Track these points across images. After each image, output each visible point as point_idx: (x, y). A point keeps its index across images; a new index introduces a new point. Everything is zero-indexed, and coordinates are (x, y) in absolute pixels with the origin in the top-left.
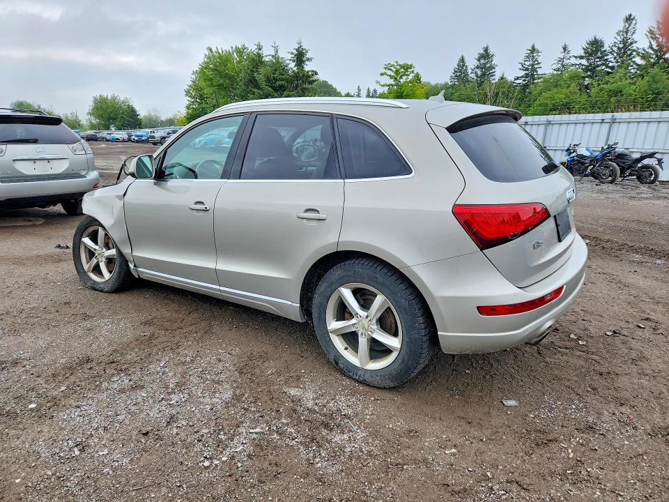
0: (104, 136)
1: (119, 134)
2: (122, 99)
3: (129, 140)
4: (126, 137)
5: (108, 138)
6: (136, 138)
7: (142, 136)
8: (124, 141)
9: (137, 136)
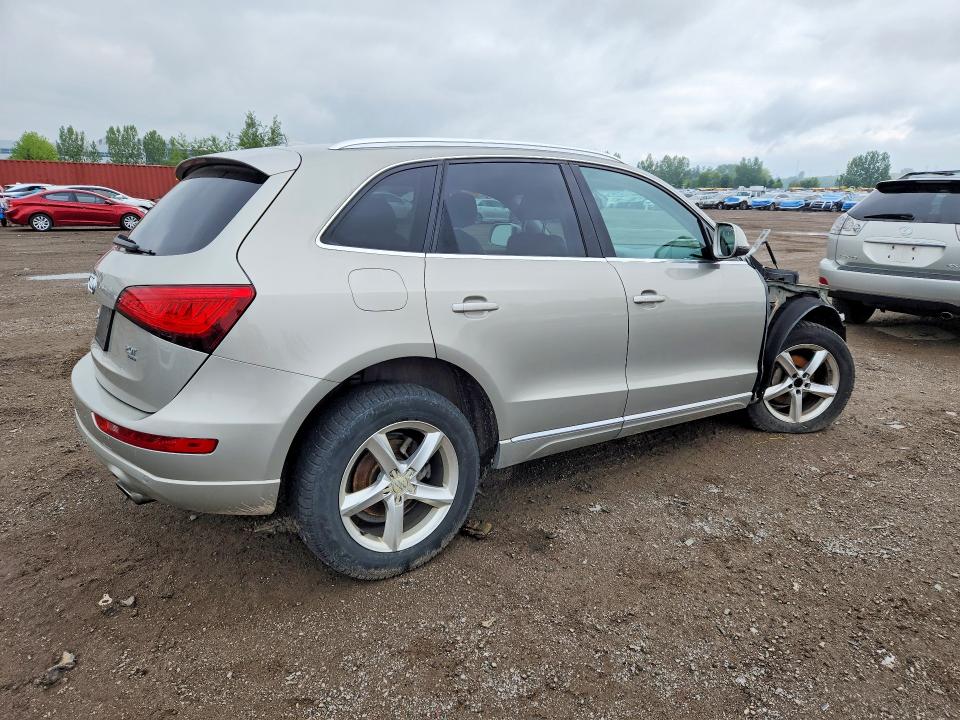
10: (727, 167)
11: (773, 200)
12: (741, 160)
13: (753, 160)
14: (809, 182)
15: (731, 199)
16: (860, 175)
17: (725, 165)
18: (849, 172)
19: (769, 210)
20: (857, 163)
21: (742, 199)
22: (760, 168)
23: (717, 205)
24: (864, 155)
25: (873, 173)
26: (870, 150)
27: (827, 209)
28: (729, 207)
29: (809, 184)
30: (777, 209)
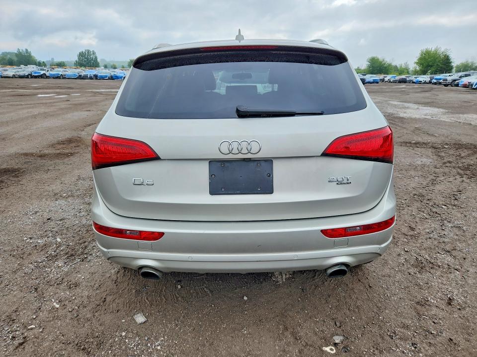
0: (412, 79)
1: (423, 78)
2: (443, 50)
3: (430, 82)
4: (428, 80)
5: (414, 81)
6: (435, 81)
7: (440, 79)
8: (425, 83)
9: (436, 79)
10: (9, 53)
11: (61, 73)
12: (17, 50)
13: (24, 50)
14: (60, 64)
15: (35, 73)
16: (85, 61)
17: (6, 53)
18: (79, 59)
19: (60, 78)
20: (81, 55)
21: (42, 72)
22: (30, 55)
23: (28, 76)
24: (84, 51)
25: (91, 60)
26: (86, 49)
27: (91, 78)
28: (36, 77)
29: (61, 65)
30: (65, 78)
